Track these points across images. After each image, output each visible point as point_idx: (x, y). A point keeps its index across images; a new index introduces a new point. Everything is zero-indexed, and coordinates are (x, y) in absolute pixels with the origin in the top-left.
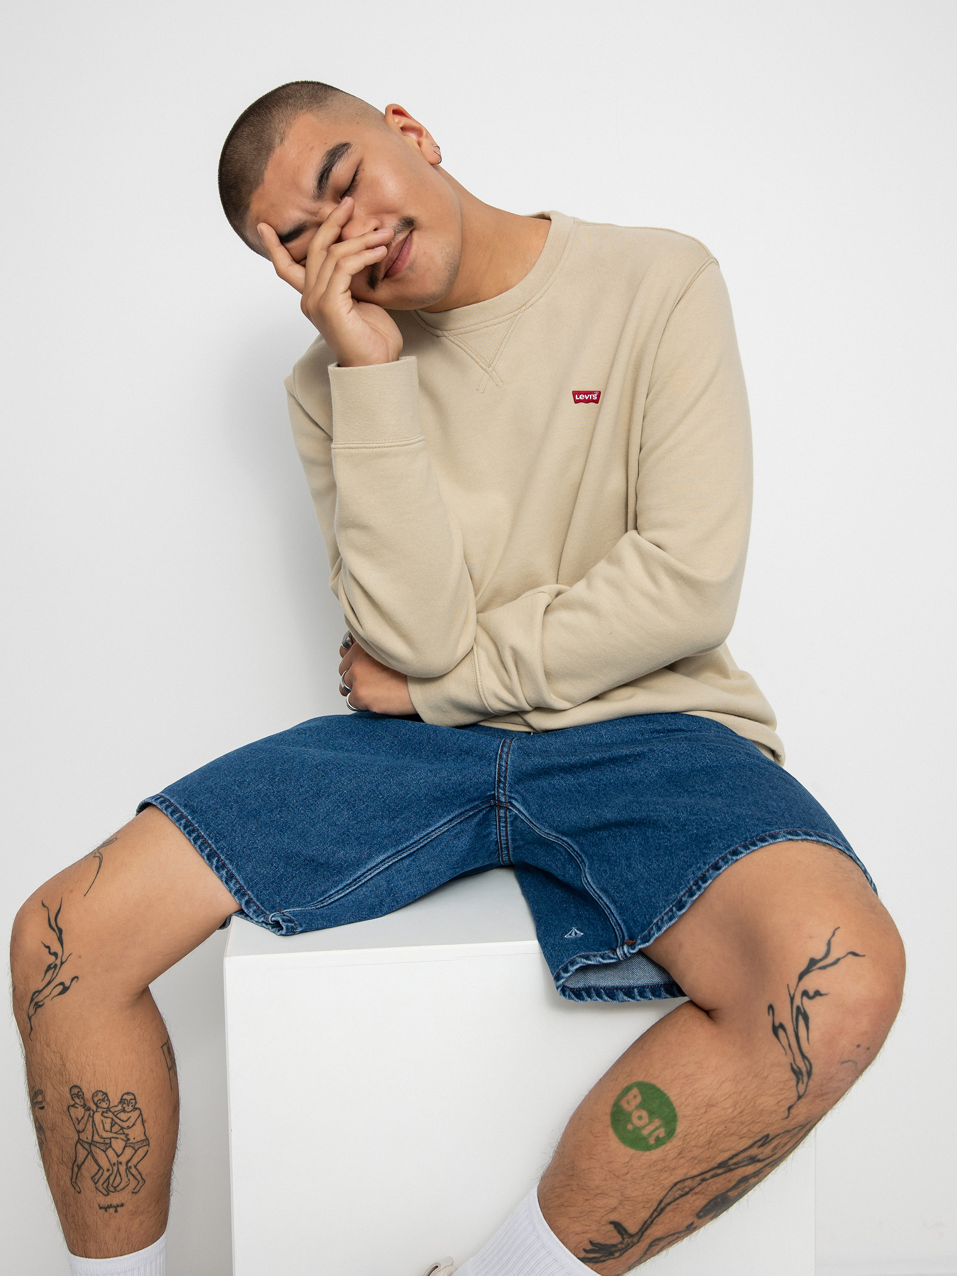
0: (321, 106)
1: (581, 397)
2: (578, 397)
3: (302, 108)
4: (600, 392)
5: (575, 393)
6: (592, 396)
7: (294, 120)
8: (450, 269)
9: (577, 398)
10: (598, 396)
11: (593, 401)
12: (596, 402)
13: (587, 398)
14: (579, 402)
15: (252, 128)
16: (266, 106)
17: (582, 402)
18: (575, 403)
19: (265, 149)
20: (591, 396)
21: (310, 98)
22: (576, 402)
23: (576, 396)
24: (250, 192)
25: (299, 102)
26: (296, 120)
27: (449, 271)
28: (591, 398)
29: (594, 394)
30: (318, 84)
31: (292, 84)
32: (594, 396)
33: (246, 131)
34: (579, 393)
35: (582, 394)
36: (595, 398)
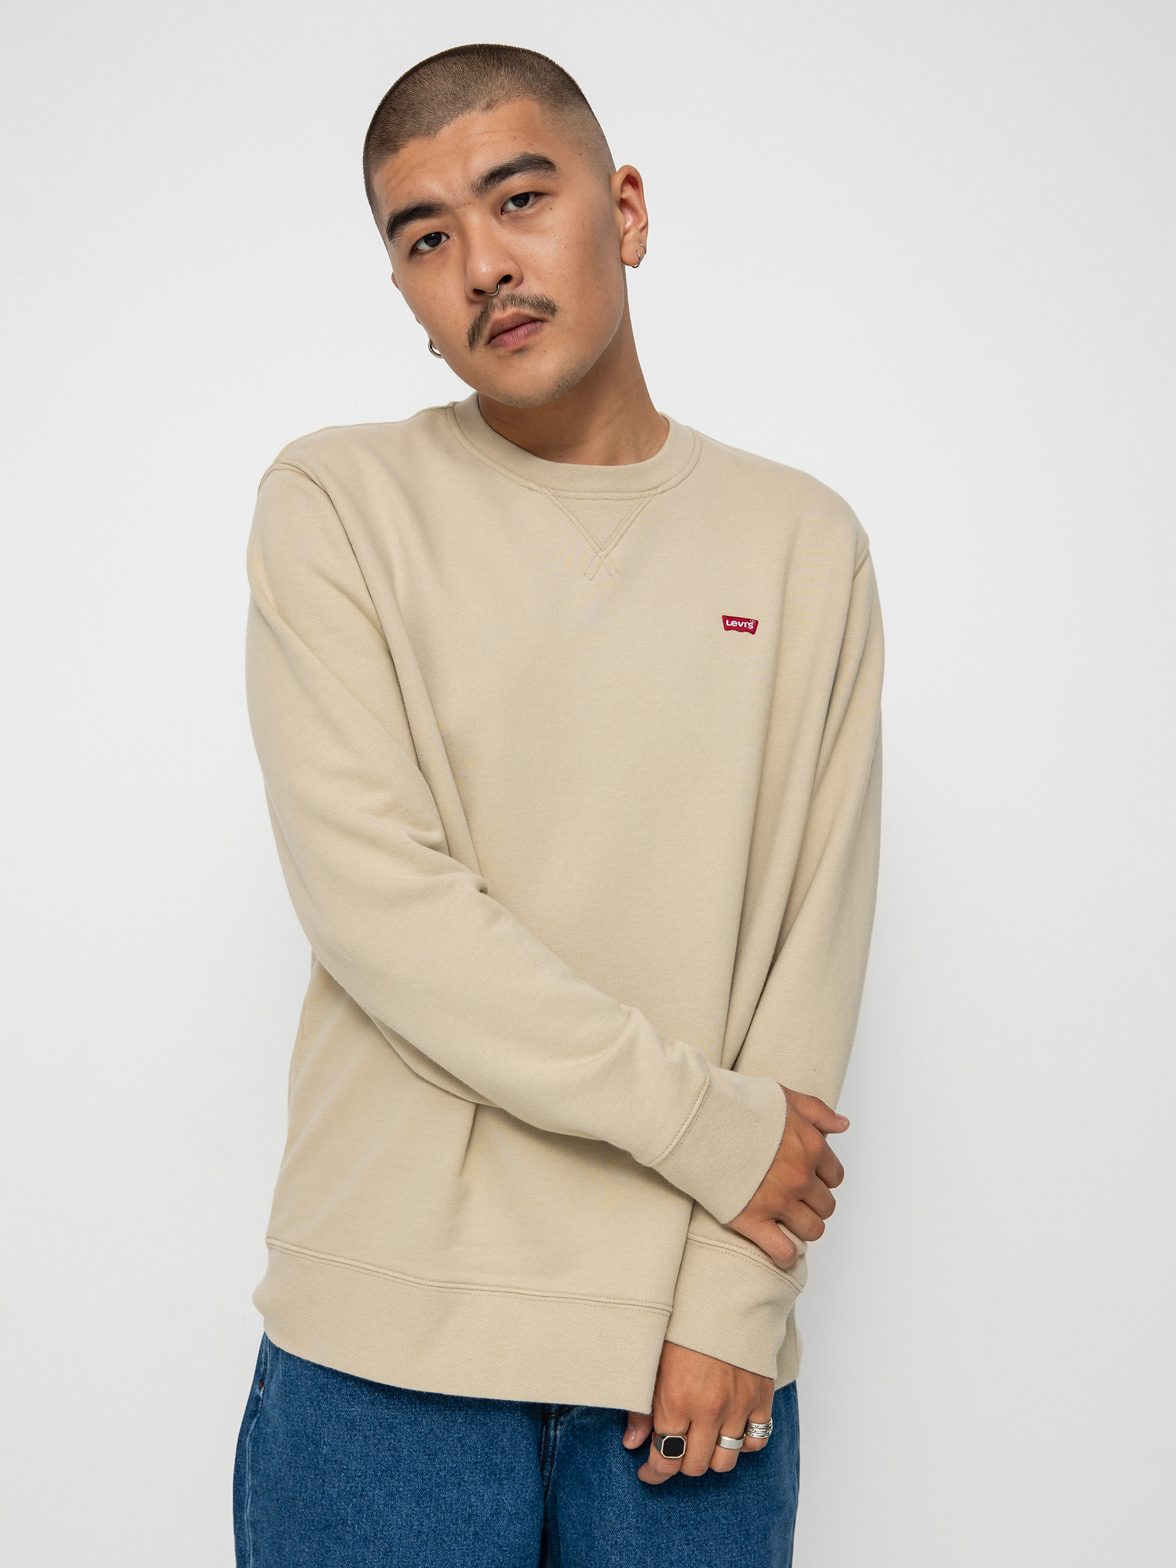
0: (556, 106)
1: (734, 624)
2: (730, 623)
3: (534, 92)
4: (757, 621)
5: (725, 618)
6: (747, 625)
7: (517, 97)
8: (561, 384)
9: (728, 625)
10: (755, 626)
11: (747, 630)
12: (753, 632)
13: (741, 626)
14: (730, 630)
15: (466, 68)
16: (500, 59)
17: (734, 630)
18: (725, 629)
19: (460, 102)
20: (745, 623)
21: (551, 89)
22: (727, 628)
23: (727, 621)
24: (413, 135)
25: (537, 84)
26: (518, 99)
28: (745, 626)
29: (749, 622)
30: (572, 82)
31: (547, 59)
32: (749, 625)
33: (457, 66)
34: (731, 619)
35: (735, 620)
36: (751, 626)
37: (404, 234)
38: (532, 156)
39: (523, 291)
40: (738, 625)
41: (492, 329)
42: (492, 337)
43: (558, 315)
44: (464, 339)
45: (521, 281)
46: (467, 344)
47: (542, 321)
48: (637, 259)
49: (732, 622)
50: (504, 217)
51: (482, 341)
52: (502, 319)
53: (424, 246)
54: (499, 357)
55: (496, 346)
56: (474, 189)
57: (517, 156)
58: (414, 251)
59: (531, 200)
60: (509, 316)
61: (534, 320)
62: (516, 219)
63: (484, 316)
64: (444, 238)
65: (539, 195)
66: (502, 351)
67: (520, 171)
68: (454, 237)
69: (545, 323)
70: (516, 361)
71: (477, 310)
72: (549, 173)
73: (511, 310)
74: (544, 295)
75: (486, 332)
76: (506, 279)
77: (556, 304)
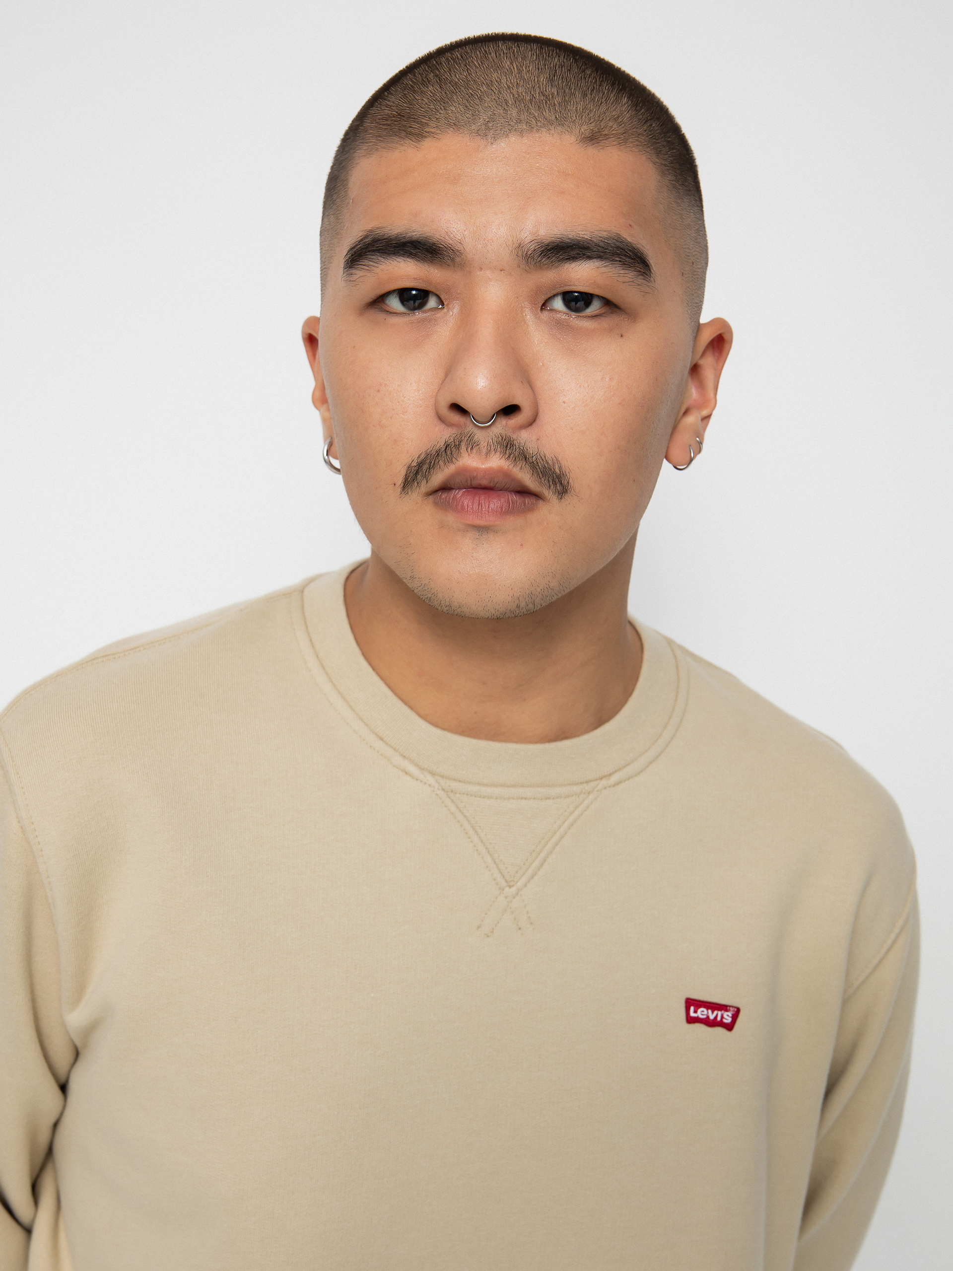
1: (702, 1013)
2: (695, 1012)
4: (738, 1011)
5: (690, 1003)
6: (722, 1015)
8: (523, 604)
9: (692, 1014)
10: (735, 1017)
11: (721, 1024)
12: (730, 1027)
13: (711, 1017)
14: (694, 1023)
17: (702, 1022)
18: (688, 1022)
20: (720, 1013)
22: (690, 1020)
23: (692, 1009)
24: (456, 126)
27: (518, 606)
28: (719, 1018)
29: (727, 1010)
32: (725, 1016)
34: (698, 1004)
35: (705, 1007)
36: (728, 1019)
37: (376, 270)
38: (629, 245)
39: (525, 438)
40: (708, 1017)
41: (453, 476)
42: (445, 488)
43: (567, 498)
44: (399, 473)
45: (532, 422)
46: (400, 480)
47: (537, 496)
48: (688, 459)
49: (700, 1010)
50: (545, 315)
51: (424, 487)
52: (476, 469)
53: (394, 303)
54: (442, 525)
55: (445, 506)
56: (520, 253)
57: (605, 234)
58: (378, 302)
59: (595, 307)
60: (491, 469)
61: (523, 492)
62: (561, 325)
63: (449, 451)
64: (432, 302)
65: (611, 305)
66: (451, 518)
67: (600, 257)
68: (454, 310)
69: (541, 502)
70: (467, 541)
71: (442, 435)
72: (640, 280)
73: (496, 462)
74: (557, 460)
75: (438, 478)
76: (510, 410)
77: (571, 481)
